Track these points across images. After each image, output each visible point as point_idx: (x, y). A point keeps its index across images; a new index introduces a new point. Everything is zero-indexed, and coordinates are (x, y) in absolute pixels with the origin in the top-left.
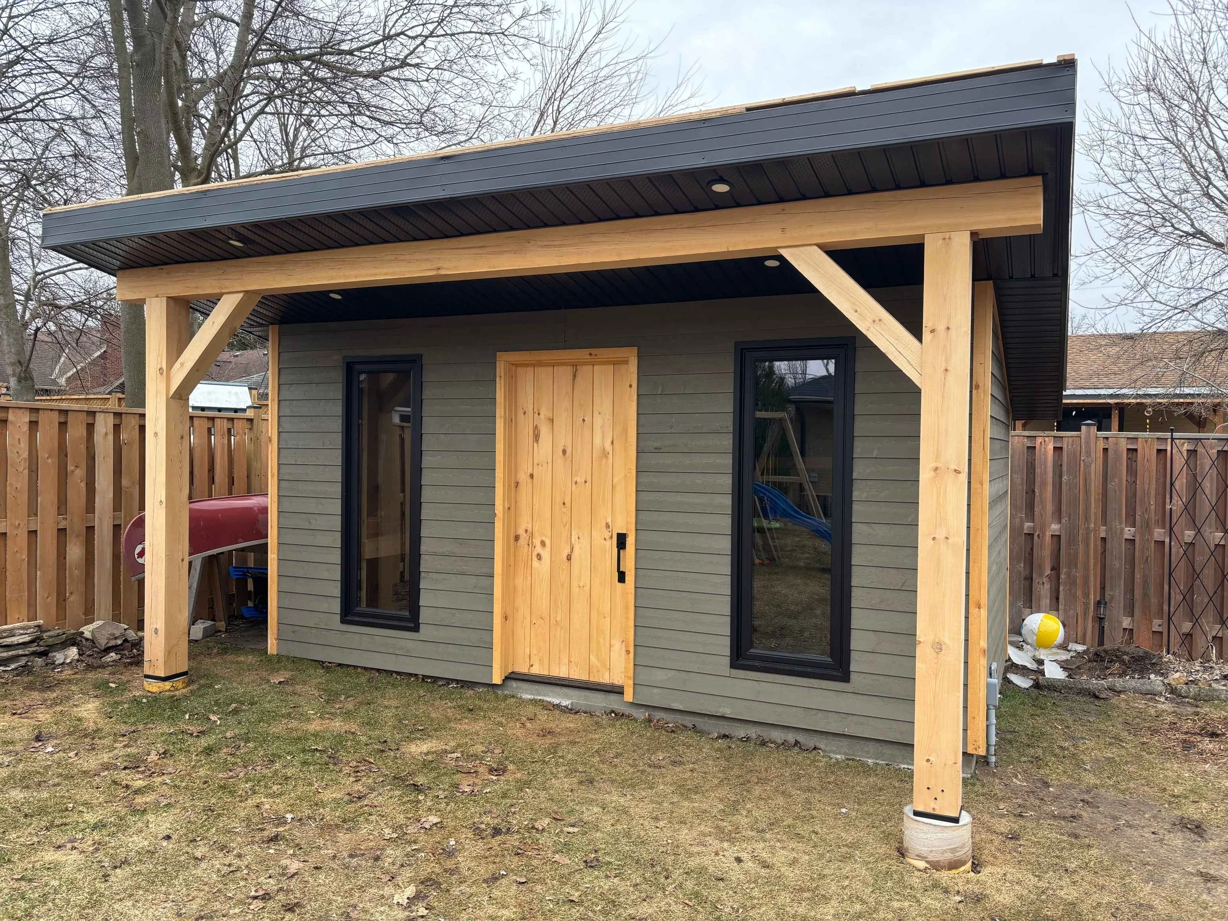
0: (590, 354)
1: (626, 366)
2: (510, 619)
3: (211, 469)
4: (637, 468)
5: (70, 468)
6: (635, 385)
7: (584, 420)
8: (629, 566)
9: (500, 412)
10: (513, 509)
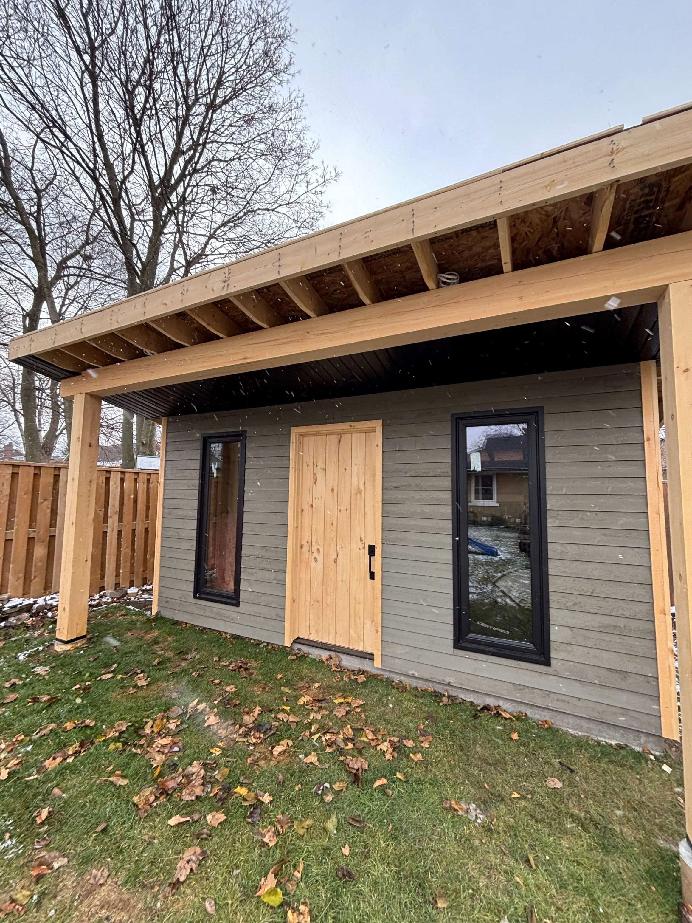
0: (351, 426)
1: (374, 434)
2: (297, 601)
3: (135, 501)
4: (382, 500)
5: (40, 500)
6: (380, 445)
7: (345, 469)
8: (377, 569)
9: (292, 464)
10: (299, 528)
